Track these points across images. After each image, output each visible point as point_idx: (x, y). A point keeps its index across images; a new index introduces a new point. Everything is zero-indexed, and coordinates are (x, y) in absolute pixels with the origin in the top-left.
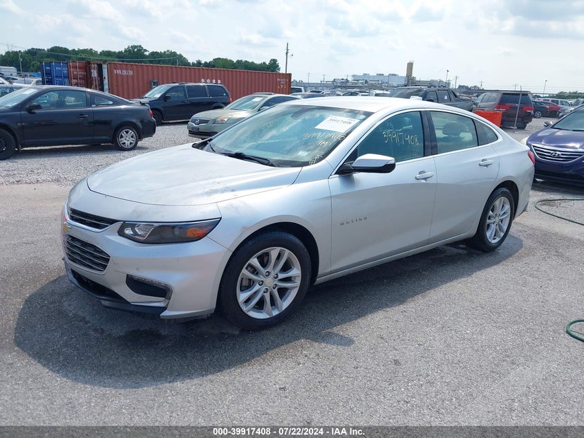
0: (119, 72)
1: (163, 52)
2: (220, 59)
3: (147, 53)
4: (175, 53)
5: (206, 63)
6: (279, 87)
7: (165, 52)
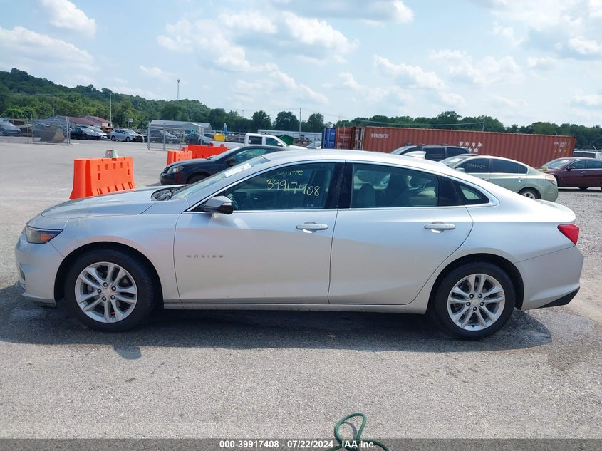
0: (375, 135)
1: (477, 117)
2: (540, 123)
3: (460, 119)
4: (490, 118)
5: (523, 127)
6: (556, 152)
7: (479, 117)
